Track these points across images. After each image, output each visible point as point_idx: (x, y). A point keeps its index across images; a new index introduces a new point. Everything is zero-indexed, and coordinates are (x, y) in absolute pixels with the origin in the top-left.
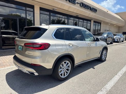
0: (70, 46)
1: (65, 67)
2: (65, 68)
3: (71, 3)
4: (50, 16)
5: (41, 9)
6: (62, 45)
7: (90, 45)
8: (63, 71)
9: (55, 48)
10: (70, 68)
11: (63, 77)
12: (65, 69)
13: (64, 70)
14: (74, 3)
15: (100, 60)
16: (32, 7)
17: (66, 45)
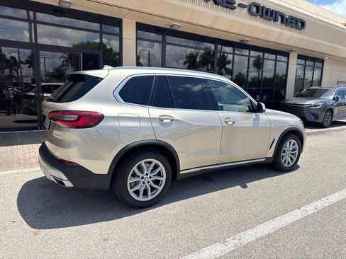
0: (165, 121)
1: (147, 174)
2: (148, 176)
3: (219, 7)
4: (164, 43)
5: (141, 27)
6: (139, 119)
7: (233, 123)
8: (141, 184)
9: (116, 124)
10: (164, 179)
11: (141, 198)
12: (149, 180)
13: (144, 183)
14: (230, 6)
15: (272, 166)
16: (118, 22)
17: (150, 119)
